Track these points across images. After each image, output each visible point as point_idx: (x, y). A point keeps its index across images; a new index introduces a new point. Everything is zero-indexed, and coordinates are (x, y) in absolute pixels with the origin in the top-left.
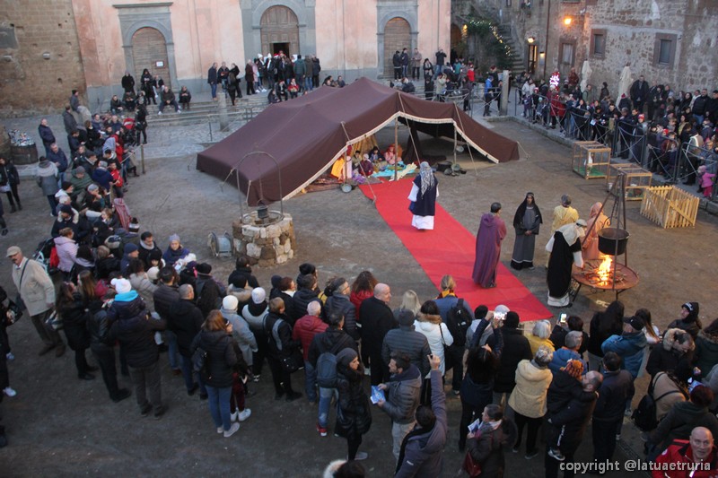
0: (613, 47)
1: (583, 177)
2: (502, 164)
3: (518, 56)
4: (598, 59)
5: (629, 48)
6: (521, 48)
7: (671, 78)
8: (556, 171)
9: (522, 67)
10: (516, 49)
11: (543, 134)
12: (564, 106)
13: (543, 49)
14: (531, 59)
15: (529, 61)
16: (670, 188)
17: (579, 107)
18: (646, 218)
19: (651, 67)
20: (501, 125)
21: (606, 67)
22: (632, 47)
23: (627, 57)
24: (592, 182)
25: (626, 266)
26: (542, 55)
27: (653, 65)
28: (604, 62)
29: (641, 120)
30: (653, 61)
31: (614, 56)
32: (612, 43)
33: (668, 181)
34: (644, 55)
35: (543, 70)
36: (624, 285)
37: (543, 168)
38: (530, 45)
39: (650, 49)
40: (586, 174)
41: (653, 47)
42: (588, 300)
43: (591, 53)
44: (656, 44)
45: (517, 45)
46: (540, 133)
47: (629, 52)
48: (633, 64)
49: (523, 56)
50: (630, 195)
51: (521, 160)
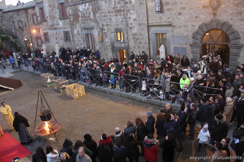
0: (51, 38)
1: (47, 87)
2: (16, 90)
3: (23, 46)
4: (48, 43)
5: (56, 37)
6: (23, 43)
7: (71, 45)
8: (37, 87)
9: (25, 49)
10: (22, 43)
11: (33, 74)
12: (37, 62)
13: (31, 42)
14: (28, 46)
15: (27, 47)
16: (74, 84)
17: (42, 61)
18: (69, 97)
19: (64, 43)
20: (16, 74)
21: (51, 45)
22: (57, 37)
23: (56, 40)
24: (50, 88)
25: (56, 122)
26: (31, 44)
27: (65, 42)
28: (50, 43)
29: (62, 62)
30: (65, 40)
31: (53, 41)
32: (51, 37)
33: (76, 81)
34: (61, 39)
35: (33, 49)
36: (56, 131)
37: (32, 87)
38: (26, 41)
39: (63, 37)
40: (47, 86)
41: (63, 36)
42: (46, 139)
43: (45, 41)
44: (64, 34)
45: (22, 42)
46: (32, 73)
47: (57, 39)
48: (59, 42)
49: (24, 45)
50: (62, 90)
51: (24, 86)
